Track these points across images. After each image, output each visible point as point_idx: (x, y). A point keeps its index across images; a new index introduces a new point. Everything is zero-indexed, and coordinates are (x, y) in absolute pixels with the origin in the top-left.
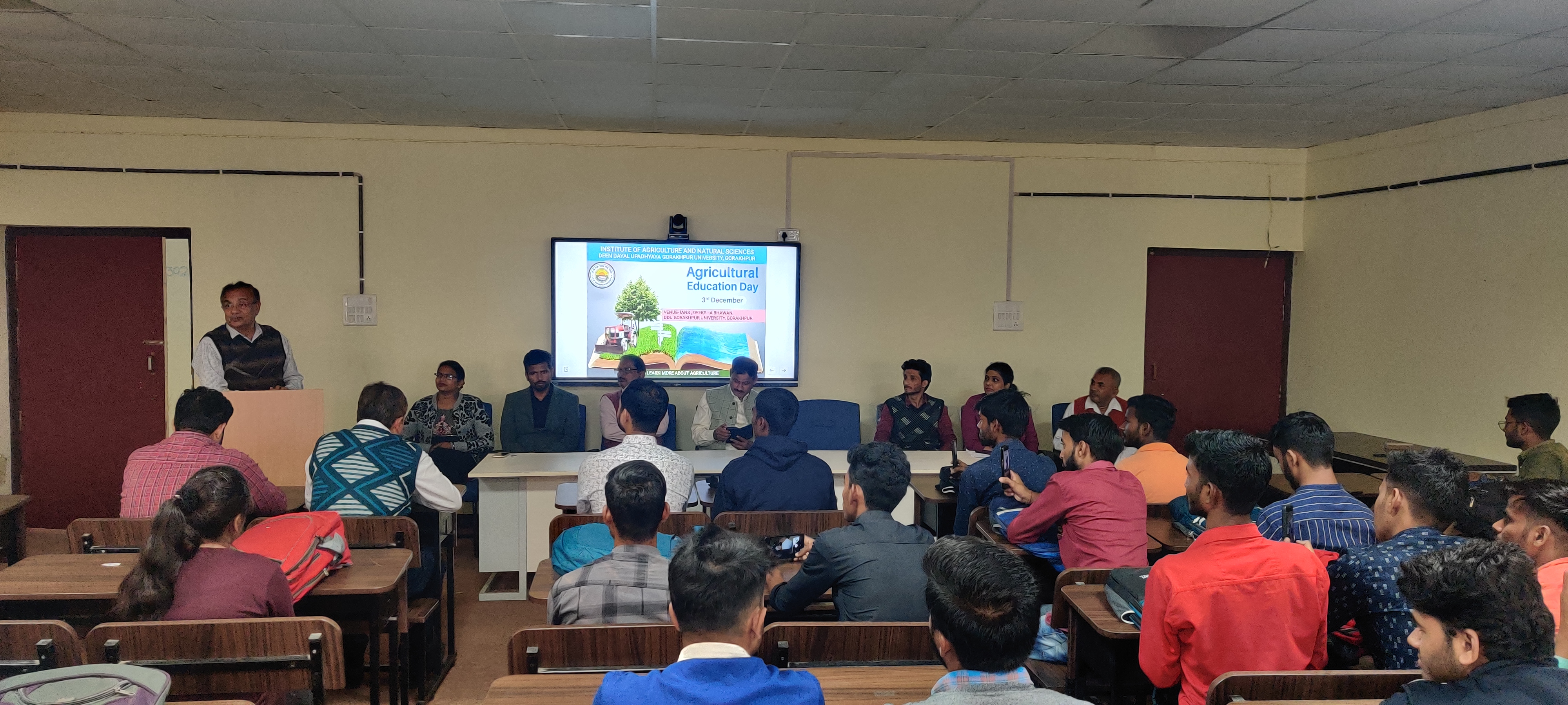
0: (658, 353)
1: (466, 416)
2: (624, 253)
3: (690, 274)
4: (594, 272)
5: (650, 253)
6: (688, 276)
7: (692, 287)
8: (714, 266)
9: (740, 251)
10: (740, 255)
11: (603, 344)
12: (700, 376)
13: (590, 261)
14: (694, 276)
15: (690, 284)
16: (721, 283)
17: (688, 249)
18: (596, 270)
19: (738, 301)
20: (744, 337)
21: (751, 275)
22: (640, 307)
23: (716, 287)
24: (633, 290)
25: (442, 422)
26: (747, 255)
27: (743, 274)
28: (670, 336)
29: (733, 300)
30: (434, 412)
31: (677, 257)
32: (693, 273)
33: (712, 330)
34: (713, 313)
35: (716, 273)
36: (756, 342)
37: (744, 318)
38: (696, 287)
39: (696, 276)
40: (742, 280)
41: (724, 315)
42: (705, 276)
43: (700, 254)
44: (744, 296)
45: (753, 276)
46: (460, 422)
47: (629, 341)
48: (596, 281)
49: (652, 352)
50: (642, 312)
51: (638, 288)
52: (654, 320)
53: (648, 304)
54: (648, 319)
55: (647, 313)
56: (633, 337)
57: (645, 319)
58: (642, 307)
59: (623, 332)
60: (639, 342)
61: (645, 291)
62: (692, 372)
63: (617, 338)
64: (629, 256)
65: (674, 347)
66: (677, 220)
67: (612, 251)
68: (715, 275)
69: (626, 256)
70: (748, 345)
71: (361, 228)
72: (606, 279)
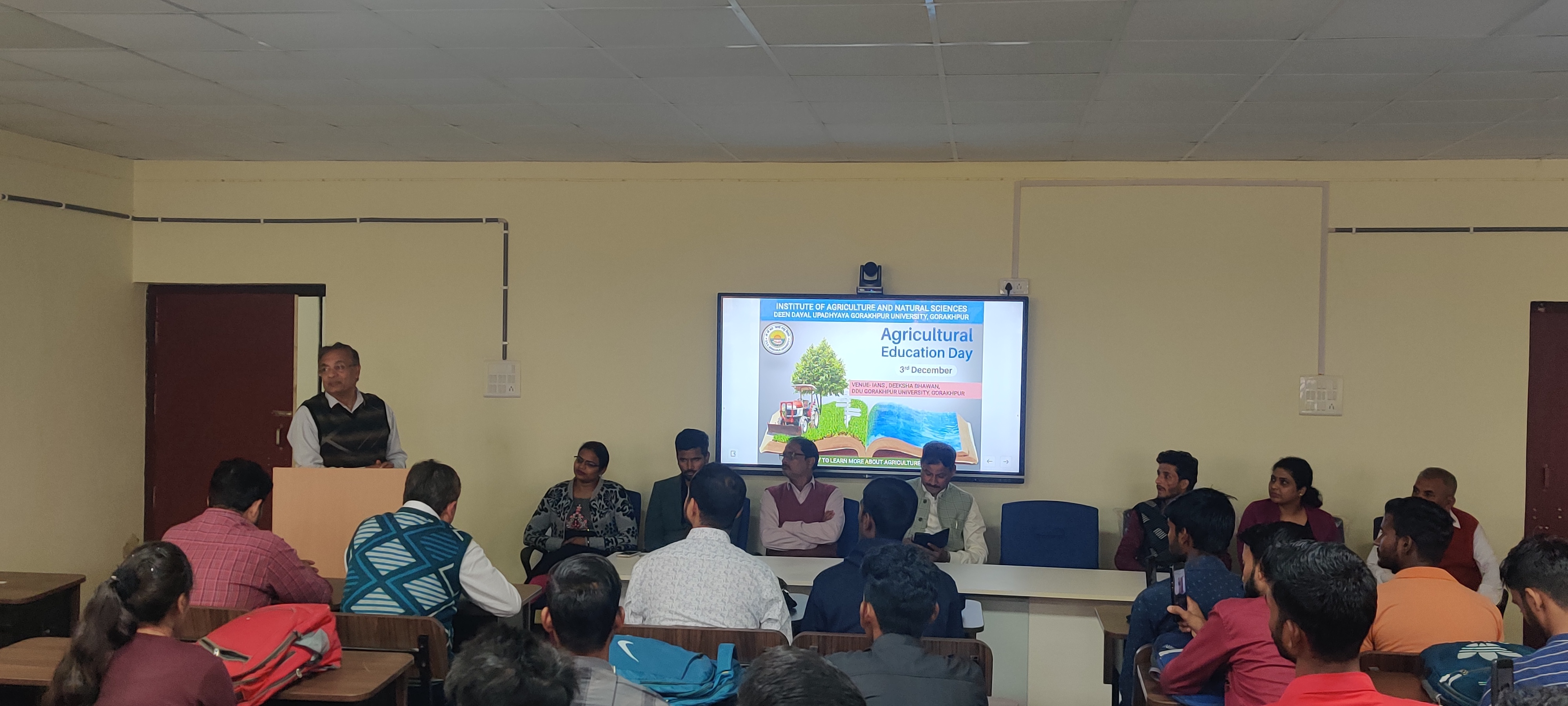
0: (844, 436)
1: (606, 507)
2: (805, 311)
3: (885, 337)
4: (769, 334)
5: (835, 312)
6: (882, 339)
7: (888, 354)
8: (915, 327)
9: (949, 307)
10: (950, 313)
11: (777, 424)
12: (897, 466)
13: (763, 322)
14: (890, 339)
15: (885, 349)
16: (925, 349)
17: (883, 306)
18: (771, 332)
19: (946, 371)
20: (953, 418)
21: (964, 338)
22: (822, 378)
23: (917, 354)
24: (816, 357)
25: (577, 513)
26: (958, 313)
27: (953, 336)
28: (859, 415)
29: (940, 371)
30: (569, 501)
31: (870, 315)
32: (888, 335)
33: (913, 409)
34: (914, 386)
35: (918, 336)
36: (969, 424)
37: (955, 393)
38: (893, 353)
39: (892, 339)
40: (951, 344)
41: (928, 389)
42: (904, 339)
43: (898, 312)
44: (954, 365)
45: (966, 340)
46: (598, 514)
47: (809, 420)
48: (770, 345)
49: (837, 434)
50: (825, 385)
51: (821, 354)
52: (839, 394)
53: (833, 375)
54: (832, 393)
55: (831, 385)
56: (814, 415)
57: (829, 393)
58: (826, 377)
59: (802, 409)
60: (821, 421)
61: (830, 358)
62: (886, 461)
63: (794, 416)
64: (811, 315)
65: (864, 430)
66: (871, 269)
67: (791, 308)
68: (917, 338)
69: (807, 315)
70: (959, 426)
71: (506, 283)
72: (783, 343)
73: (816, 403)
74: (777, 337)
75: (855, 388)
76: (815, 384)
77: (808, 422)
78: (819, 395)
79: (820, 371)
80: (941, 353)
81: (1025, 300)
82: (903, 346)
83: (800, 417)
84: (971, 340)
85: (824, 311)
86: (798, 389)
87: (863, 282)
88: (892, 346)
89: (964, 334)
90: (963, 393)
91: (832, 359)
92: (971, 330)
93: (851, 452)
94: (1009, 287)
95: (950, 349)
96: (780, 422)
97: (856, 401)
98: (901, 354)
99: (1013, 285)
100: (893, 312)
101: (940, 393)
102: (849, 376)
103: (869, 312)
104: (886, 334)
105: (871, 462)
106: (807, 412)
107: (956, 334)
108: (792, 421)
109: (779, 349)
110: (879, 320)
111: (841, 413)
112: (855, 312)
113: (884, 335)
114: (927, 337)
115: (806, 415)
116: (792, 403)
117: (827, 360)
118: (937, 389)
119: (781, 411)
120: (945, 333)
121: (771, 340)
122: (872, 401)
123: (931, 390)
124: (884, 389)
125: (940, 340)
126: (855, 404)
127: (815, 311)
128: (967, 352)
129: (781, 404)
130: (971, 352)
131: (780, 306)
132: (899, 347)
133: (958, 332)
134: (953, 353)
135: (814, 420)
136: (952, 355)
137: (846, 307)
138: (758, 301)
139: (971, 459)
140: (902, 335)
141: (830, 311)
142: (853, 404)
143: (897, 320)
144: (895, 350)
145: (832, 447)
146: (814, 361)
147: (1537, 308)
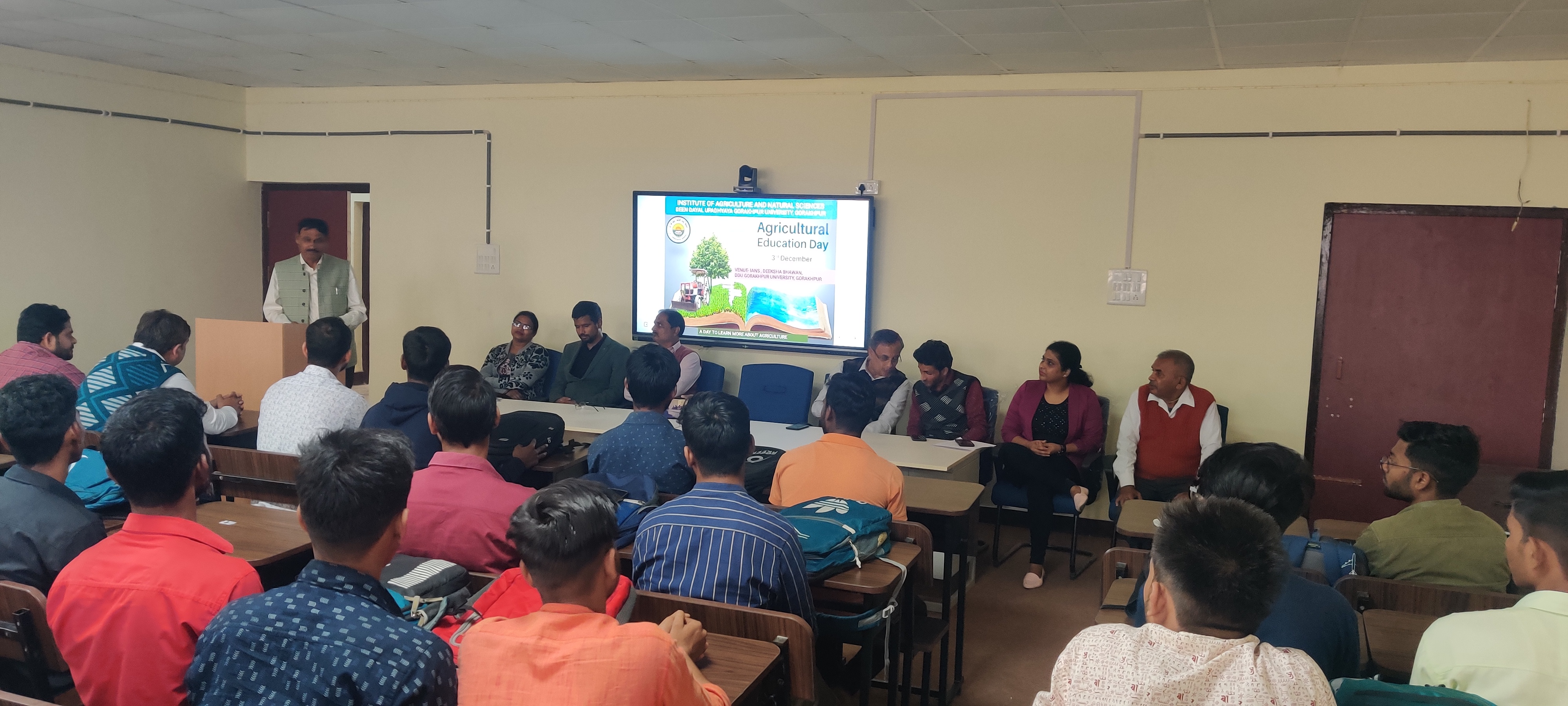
0: (729, 312)
2: (699, 207)
4: (672, 226)
5: (722, 208)
6: (758, 231)
7: (762, 244)
8: (785, 222)
9: (810, 205)
10: (809, 210)
11: (678, 301)
12: (769, 338)
13: (667, 216)
14: (764, 232)
15: (760, 241)
16: (791, 240)
17: (759, 203)
18: (673, 224)
19: (807, 260)
20: (813, 300)
22: (712, 264)
23: (785, 245)
24: (707, 246)
26: (817, 210)
27: (813, 230)
28: (741, 295)
29: (803, 259)
31: (748, 211)
32: (763, 228)
33: (782, 291)
34: (782, 272)
35: (785, 229)
36: (825, 306)
37: (814, 279)
39: (766, 232)
40: (812, 237)
41: (793, 275)
42: (775, 232)
43: (771, 209)
44: (815, 254)
46: (516, 366)
47: (703, 298)
48: (673, 235)
49: (723, 311)
50: (714, 269)
51: (711, 243)
52: (725, 277)
53: (720, 261)
54: (720, 277)
55: (719, 270)
56: (706, 294)
57: (717, 277)
58: (715, 263)
59: (697, 289)
60: (711, 300)
61: (718, 247)
62: (761, 334)
63: (691, 295)
64: (704, 210)
65: (745, 307)
66: (746, 171)
67: (688, 205)
68: (785, 231)
69: (701, 210)
70: (817, 307)
71: (489, 182)
72: (682, 234)
73: (708, 285)
74: (678, 229)
75: (737, 272)
76: (707, 269)
77: (701, 300)
78: (709, 278)
79: (711, 257)
80: (804, 244)
81: (871, 198)
82: (776, 237)
83: (696, 296)
84: (827, 234)
85: (713, 207)
86: (694, 273)
87: (742, 181)
88: (765, 238)
89: (822, 229)
90: (820, 279)
91: (719, 248)
92: (827, 224)
93: (733, 326)
94: (862, 188)
95: (811, 241)
96: (680, 299)
97: (738, 284)
98: (773, 244)
99: (867, 185)
100: (767, 208)
101: (803, 278)
102: (732, 264)
103: (747, 208)
104: (761, 227)
105: (749, 335)
106: (700, 292)
107: (815, 228)
108: (689, 299)
109: (681, 239)
110: (756, 215)
111: (726, 294)
112: (738, 208)
113: (759, 228)
114: (793, 231)
115: (700, 294)
116: (689, 284)
117: (716, 248)
118: (800, 275)
119: (681, 290)
120: (807, 227)
121: (674, 231)
122: (751, 284)
123: (795, 275)
124: (759, 274)
125: (803, 233)
126: (737, 286)
127: (707, 207)
128: (824, 243)
129: (682, 284)
130: (828, 243)
131: (680, 202)
132: (771, 238)
133: (817, 227)
134: (813, 244)
135: (706, 299)
136: (812, 247)
137: (731, 204)
138: (664, 197)
139: (826, 335)
140: (772, 229)
141: (718, 207)
142: (736, 286)
143: (769, 216)
144: (768, 242)
145: (719, 321)
146: (706, 249)
147: (1331, 209)
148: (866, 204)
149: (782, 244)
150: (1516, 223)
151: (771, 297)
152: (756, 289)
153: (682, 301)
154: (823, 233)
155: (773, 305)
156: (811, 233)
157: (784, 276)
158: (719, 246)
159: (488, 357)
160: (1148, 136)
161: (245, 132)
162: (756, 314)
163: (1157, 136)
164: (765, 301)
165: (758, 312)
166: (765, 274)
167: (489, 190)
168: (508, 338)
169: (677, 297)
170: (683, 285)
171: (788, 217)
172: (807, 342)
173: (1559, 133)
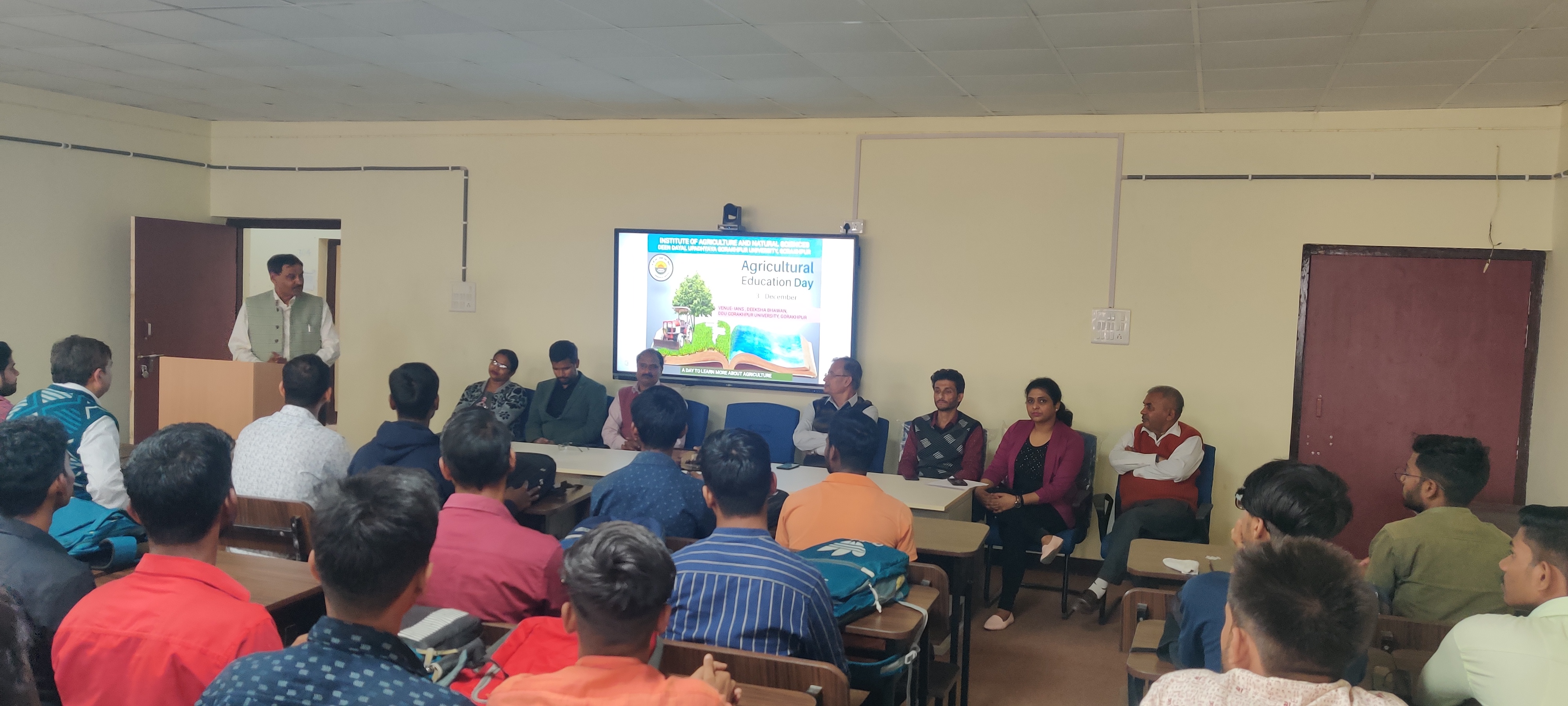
0: (712, 351)
2: (682, 245)
4: (654, 264)
5: (706, 246)
6: (741, 269)
7: (746, 282)
8: (769, 260)
9: (794, 243)
10: (794, 248)
11: (660, 339)
12: (753, 377)
13: (650, 254)
14: (748, 270)
15: (744, 279)
16: (776, 279)
17: (743, 242)
18: (656, 262)
19: (792, 298)
20: (798, 339)
23: (770, 283)
24: (690, 284)
26: (802, 248)
27: (798, 268)
28: (724, 333)
29: (788, 297)
31: (732, 250)
33: (766, 330)
34: (767, 310)
35: (770, 268)
37: (799, 317)
38: (750, 282)
39: (750, 270)
40: (797, 275)
41: (778, 313)
42: (759, 270)
43: (755, 247)
44: (800, 293)
48: (655, 273)
49: (706, 349)
50: (697, 308)
51: (694, 281)
52: (708, 315)
53: (703, 299)
54: (703, 315)
55: (702, 308)
56: (689, 332)
57: (700, 315)
58: (698, 301)
59: (680, 327)
60: (694, 338)
61: (701, 285)
62: (744, 373)
63: (674, 333)
64: (687, 248)
65: (728, 345)
66: (730, 210)
67: (671, 243)
69: (683, 248)
70: (802, 347)
71: (465, 219)
72: (665, 272)
73: (691, 323)
74: (661, 267)
75: (721, 311)
76: (689, 307)
77: (684, 338)
78: (692, 316)
79: (694, 296)
80: (788, 282)
81: (856, 237)
82: (761, 275)
83: (678, 334)
84: (812, 272)
85: (697, 245)
86: (677, 311)
87: (726, 220)
88: (750, 276)
89: (807, 267)
90: (805, 317)
91: (703, 286)
92: (812, 264)
93: (717, 365)
94: (847, 227)
95: (796, 279)
96: (663, 338)
97: (722, 322)
98: (757, 283)
99: (852, 224)
100: (751, 247)
101: (788, 317)
102: (715, 302)
103: (731, 246)
104: (745, 265)
105: (733, 373)
106: (683, 330)
107: (800, 266)
108: (672, 337)
109: (662, 277)
110: (740, 253)
111: (709, 333)
112: (721, 246)
113: (744, 266)
114: (777, 269)
115: (683, 333)
116: (672, 322)
117: (699, 286)
118: (784, 314)
119: (663, 329)
120: (791, 265)
121: (656, 269)
122: (735, 323)
123: (780, 314)
124: (744, 312)
126: (721, 324)
127: (690, 245)
128: (809, 282)
129: (664, 322)
130: (812, 282)
131: (662, 240)
132: (755, 276)
133: (802, 265)
134: (798, 283)
135: (689, 337)
136: (797, 285)
137: (714, 242)
138: (646, 235)
139: (811, 373)
140: (757, 268)
141: (701, 245)
142: (719, 324)
143: (753, 254)
144: (752, 280)
145: (702, 360)
146: (689, 287)
147: (1309, 250)
148: (851, 243)
149: (767, 282)
150: (1487, 265)
151: (755, 335)
152: (740, 327)
153: (664, 339)
154: (808, 271)
155: (757, 343)
156: (796, 271)
157: (768, 314)
158: (703, 284)
159: (463, 395)
160: (1130, 177)
161: (209, 166)
162: (740, 352)
163: (1140, 177)
164: (749, 340)
165: (742, 351)
166: (749, 312)
167: (465, 227)
168: (485, 376)
169: (659, 336)
170: (666, 323)
171: (774, 255)
172: (792, 380)
173: (1527, 178)
